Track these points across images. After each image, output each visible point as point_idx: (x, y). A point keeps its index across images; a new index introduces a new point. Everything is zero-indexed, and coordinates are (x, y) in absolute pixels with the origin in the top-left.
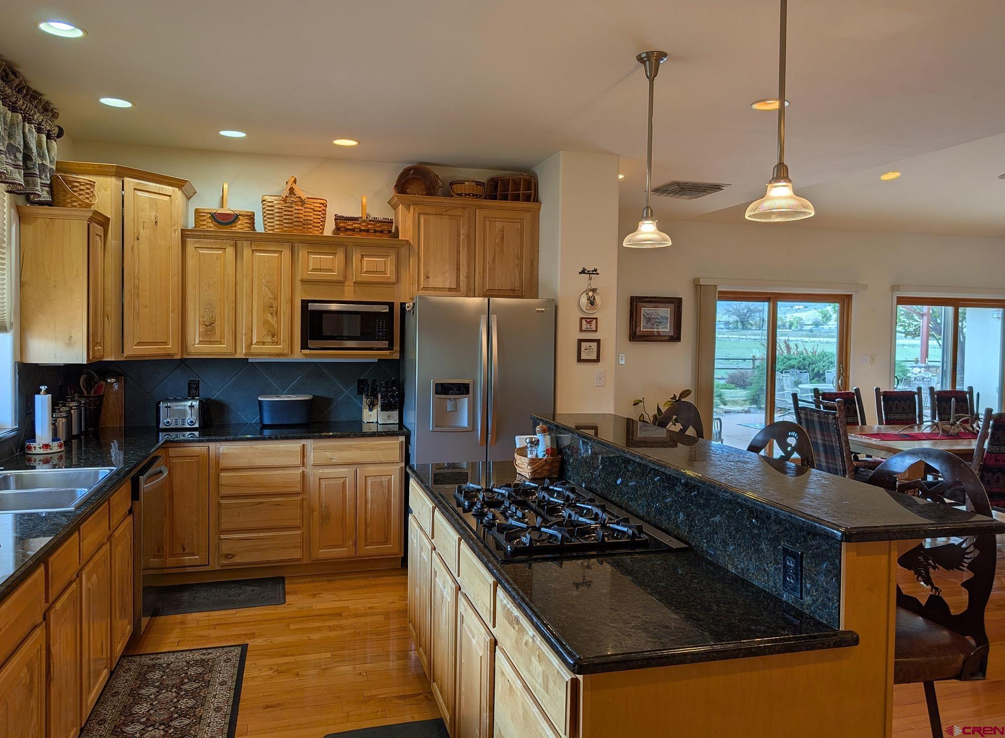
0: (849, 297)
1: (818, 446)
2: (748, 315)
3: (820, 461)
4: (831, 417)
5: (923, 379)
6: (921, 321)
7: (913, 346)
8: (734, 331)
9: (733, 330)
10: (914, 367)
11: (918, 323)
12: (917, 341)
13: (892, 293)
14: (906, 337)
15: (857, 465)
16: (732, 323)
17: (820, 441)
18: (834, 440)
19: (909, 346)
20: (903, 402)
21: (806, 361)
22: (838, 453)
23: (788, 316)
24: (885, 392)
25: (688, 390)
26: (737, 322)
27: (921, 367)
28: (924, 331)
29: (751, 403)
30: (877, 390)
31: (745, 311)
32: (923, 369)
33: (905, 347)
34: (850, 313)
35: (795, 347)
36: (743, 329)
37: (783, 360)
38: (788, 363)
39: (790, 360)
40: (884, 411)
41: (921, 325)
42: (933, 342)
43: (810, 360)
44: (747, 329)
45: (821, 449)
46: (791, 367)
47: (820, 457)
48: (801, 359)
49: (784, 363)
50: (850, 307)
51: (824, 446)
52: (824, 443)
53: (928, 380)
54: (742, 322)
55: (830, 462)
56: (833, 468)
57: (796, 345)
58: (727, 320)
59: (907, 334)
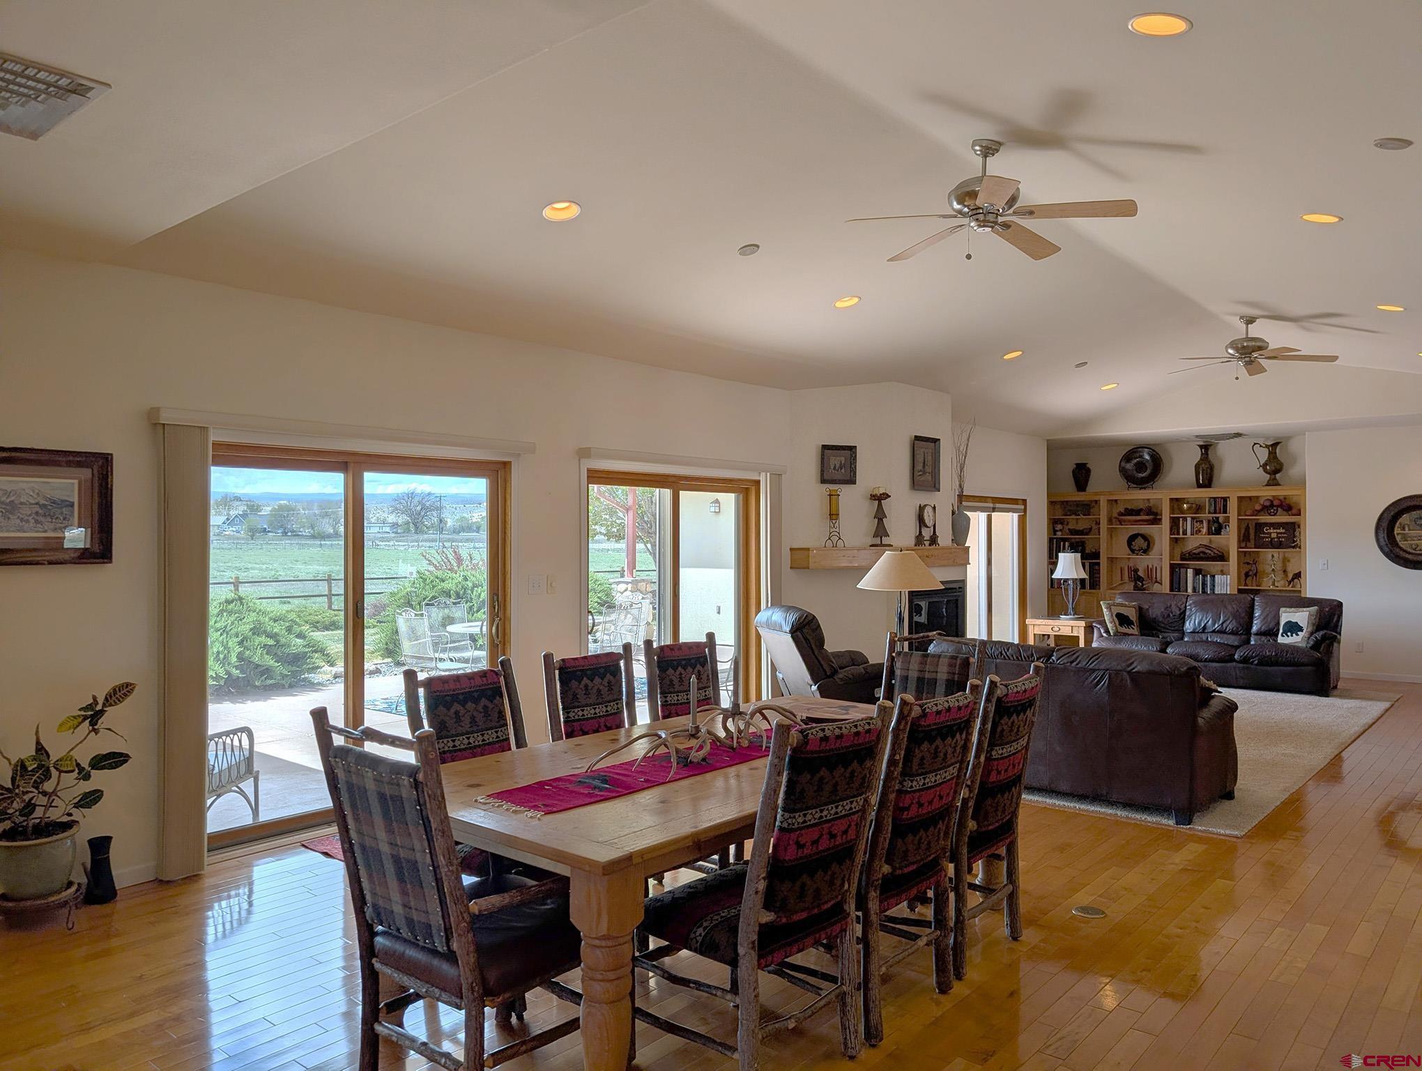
0: (506, 465)
1: (381, 861)
2: (423, 514)
3: (390, 900)
4: (406, 782)
5: (631, 606)
6: (626, 519)
7: (618, 550)
8: (403, 537)
9: (402, 535)
10: (620, 582)
11: (623, 521)
12: (622, 545)
13: (579, 460)
14: (608, 540)
15: (480, 911)
16: (401, 525)
17: (385, 848)
18: (417, 846)
19: (614, 550)
20: (597, 680)
21: (468, 583)
22: (428, 879)
23: (476, 515)
24: (563, 660)
25: (128, 685)
26: (408, 523)
27: (627, 583)
28: (628, 531)
29: (383, 657)
30: (548, 658)
31: (419, 508)
32: (630, 586)
33: (609, 552)
34: (508, 497)
35: (469, 558)
36: (416, 533)
37: (432, 581)
38: (440, 587)
39: (444, 581)
40: (562, 703)
41: (626, 523)
42: (640, 546)
43: (474, 579)
44: (422, 532)
45: (389, 867)
46: (444, 592)
47: (388, 888)
48: (460, 579)
49: (434, 587)
50: (508, 485)
51: (397, 860)
52: (395, 853)
53: (637, 606)
54: (415, 525)
55: (412, 904)
56: (419, 922)
57: (470, 555)
58: (395, 521)
59: (609, 536)
